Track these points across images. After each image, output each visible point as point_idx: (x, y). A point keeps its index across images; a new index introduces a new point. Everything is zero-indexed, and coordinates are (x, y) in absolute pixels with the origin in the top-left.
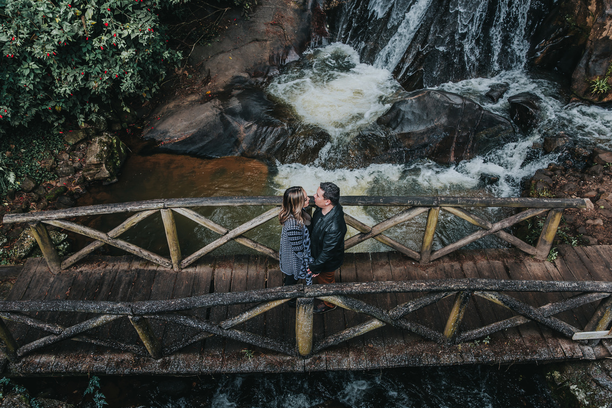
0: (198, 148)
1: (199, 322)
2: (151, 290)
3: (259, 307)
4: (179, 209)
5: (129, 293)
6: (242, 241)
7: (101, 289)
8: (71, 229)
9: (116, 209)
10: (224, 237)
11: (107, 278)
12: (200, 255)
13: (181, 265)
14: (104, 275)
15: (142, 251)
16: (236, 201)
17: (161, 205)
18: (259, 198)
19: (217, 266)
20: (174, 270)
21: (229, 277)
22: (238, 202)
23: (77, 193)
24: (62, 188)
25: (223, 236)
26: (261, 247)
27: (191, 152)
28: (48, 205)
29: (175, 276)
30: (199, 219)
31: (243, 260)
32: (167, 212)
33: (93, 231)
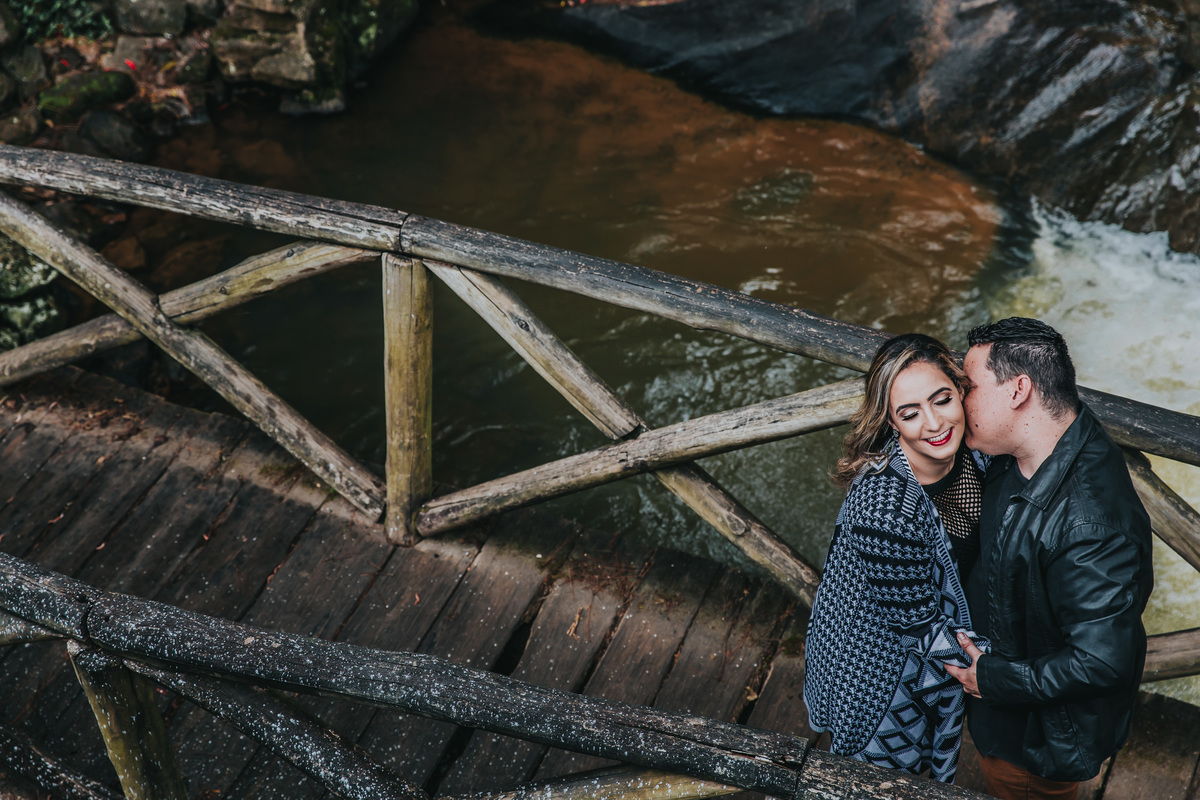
0: (721, 57)
1: (348, 763)
2: (265, 584)
3: (603, 781)
4: (455, 272)
5: (172, 569)
6: (688, 489)
7: (74, 516)
8: (22, 235)
9: (207, 202)
10: (614, 450)
11: (115, 480)
12: (499, 499)
13: (419, 519)
14: (110, 465)
15: (277, 409)
16: (694, 302)
17: (386, 236)
18: (789, 318)
19: (568, 571)
20: (385, 532)
21: (597, 635)
22: (699, 309)
23: (168, 116)
24: (112, 79)
25: (617, 443)
26: (767, 542)
27: (686, 65)
28: (38, 135)
29: (381, 558)
30: (528, 341)
31: (687, 578)
32: (405, 274)
33: (103, 269)
